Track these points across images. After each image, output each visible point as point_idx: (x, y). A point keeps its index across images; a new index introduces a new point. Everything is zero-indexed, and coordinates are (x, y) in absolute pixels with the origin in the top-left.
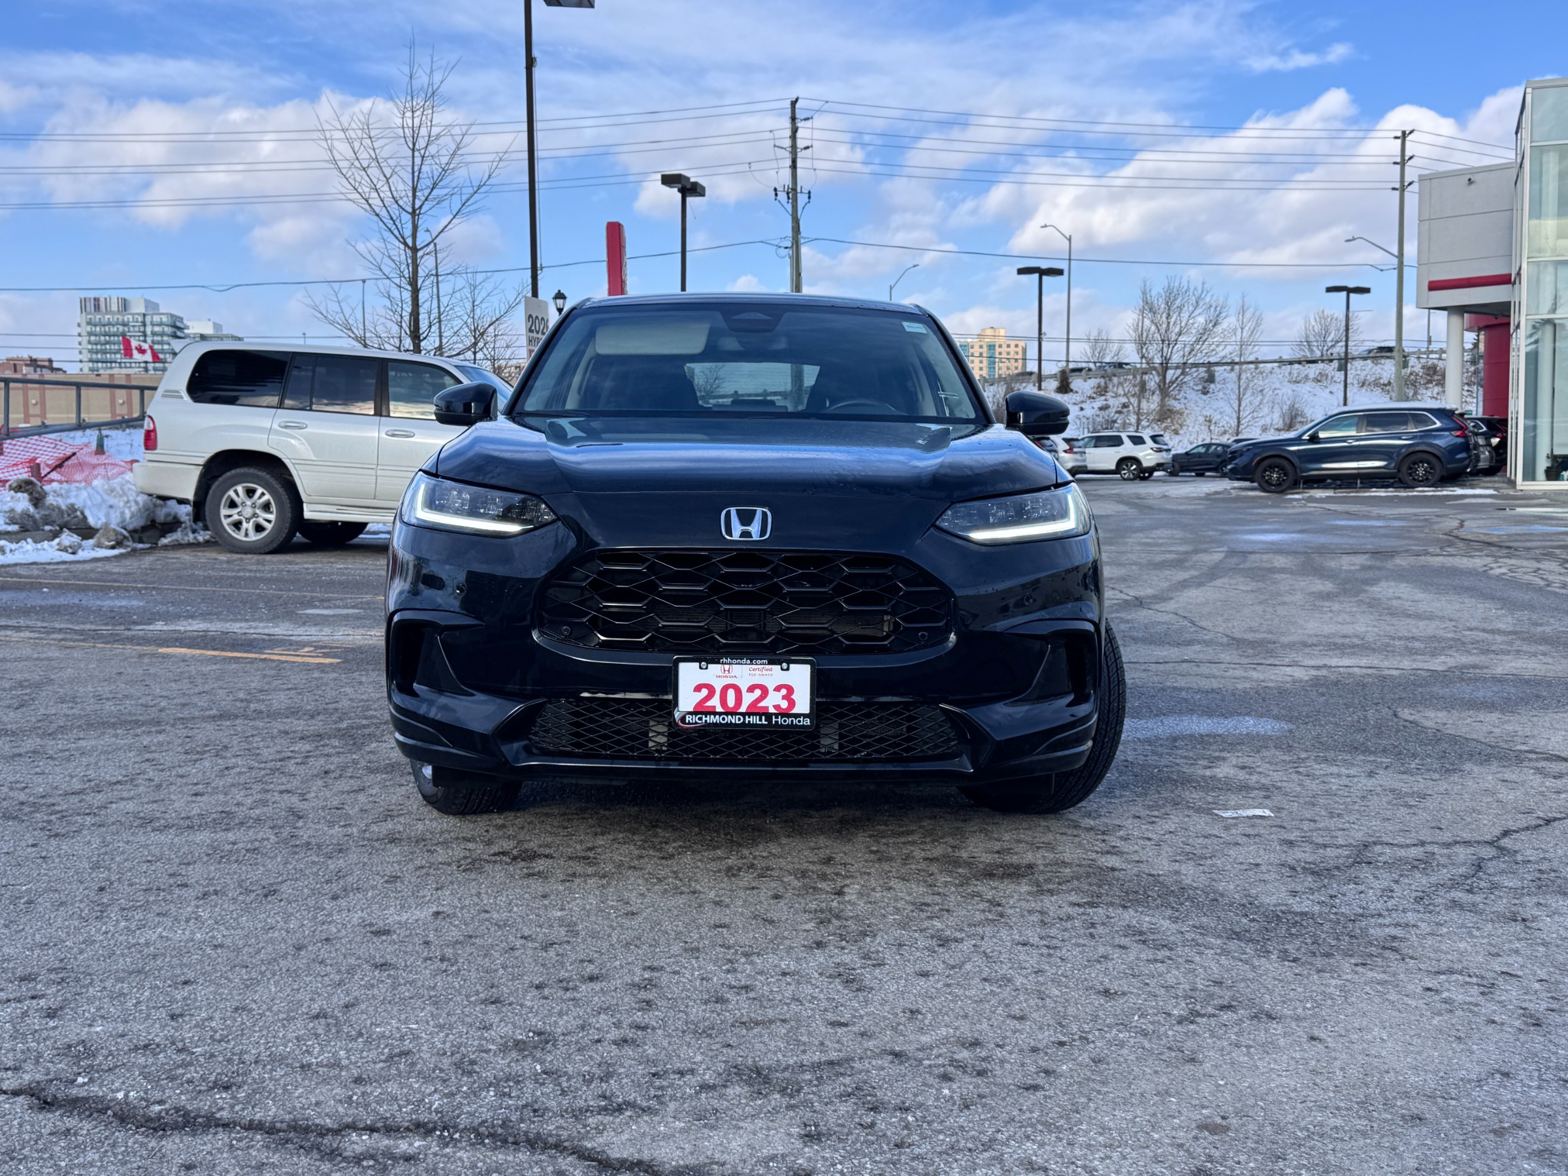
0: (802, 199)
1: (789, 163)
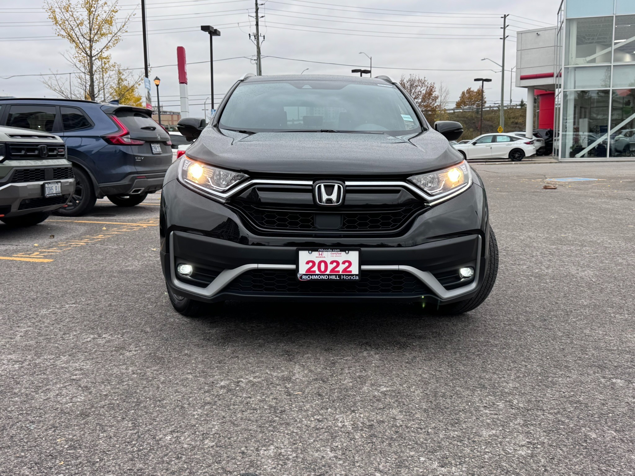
0: (261, 39)
1: (255, 23)
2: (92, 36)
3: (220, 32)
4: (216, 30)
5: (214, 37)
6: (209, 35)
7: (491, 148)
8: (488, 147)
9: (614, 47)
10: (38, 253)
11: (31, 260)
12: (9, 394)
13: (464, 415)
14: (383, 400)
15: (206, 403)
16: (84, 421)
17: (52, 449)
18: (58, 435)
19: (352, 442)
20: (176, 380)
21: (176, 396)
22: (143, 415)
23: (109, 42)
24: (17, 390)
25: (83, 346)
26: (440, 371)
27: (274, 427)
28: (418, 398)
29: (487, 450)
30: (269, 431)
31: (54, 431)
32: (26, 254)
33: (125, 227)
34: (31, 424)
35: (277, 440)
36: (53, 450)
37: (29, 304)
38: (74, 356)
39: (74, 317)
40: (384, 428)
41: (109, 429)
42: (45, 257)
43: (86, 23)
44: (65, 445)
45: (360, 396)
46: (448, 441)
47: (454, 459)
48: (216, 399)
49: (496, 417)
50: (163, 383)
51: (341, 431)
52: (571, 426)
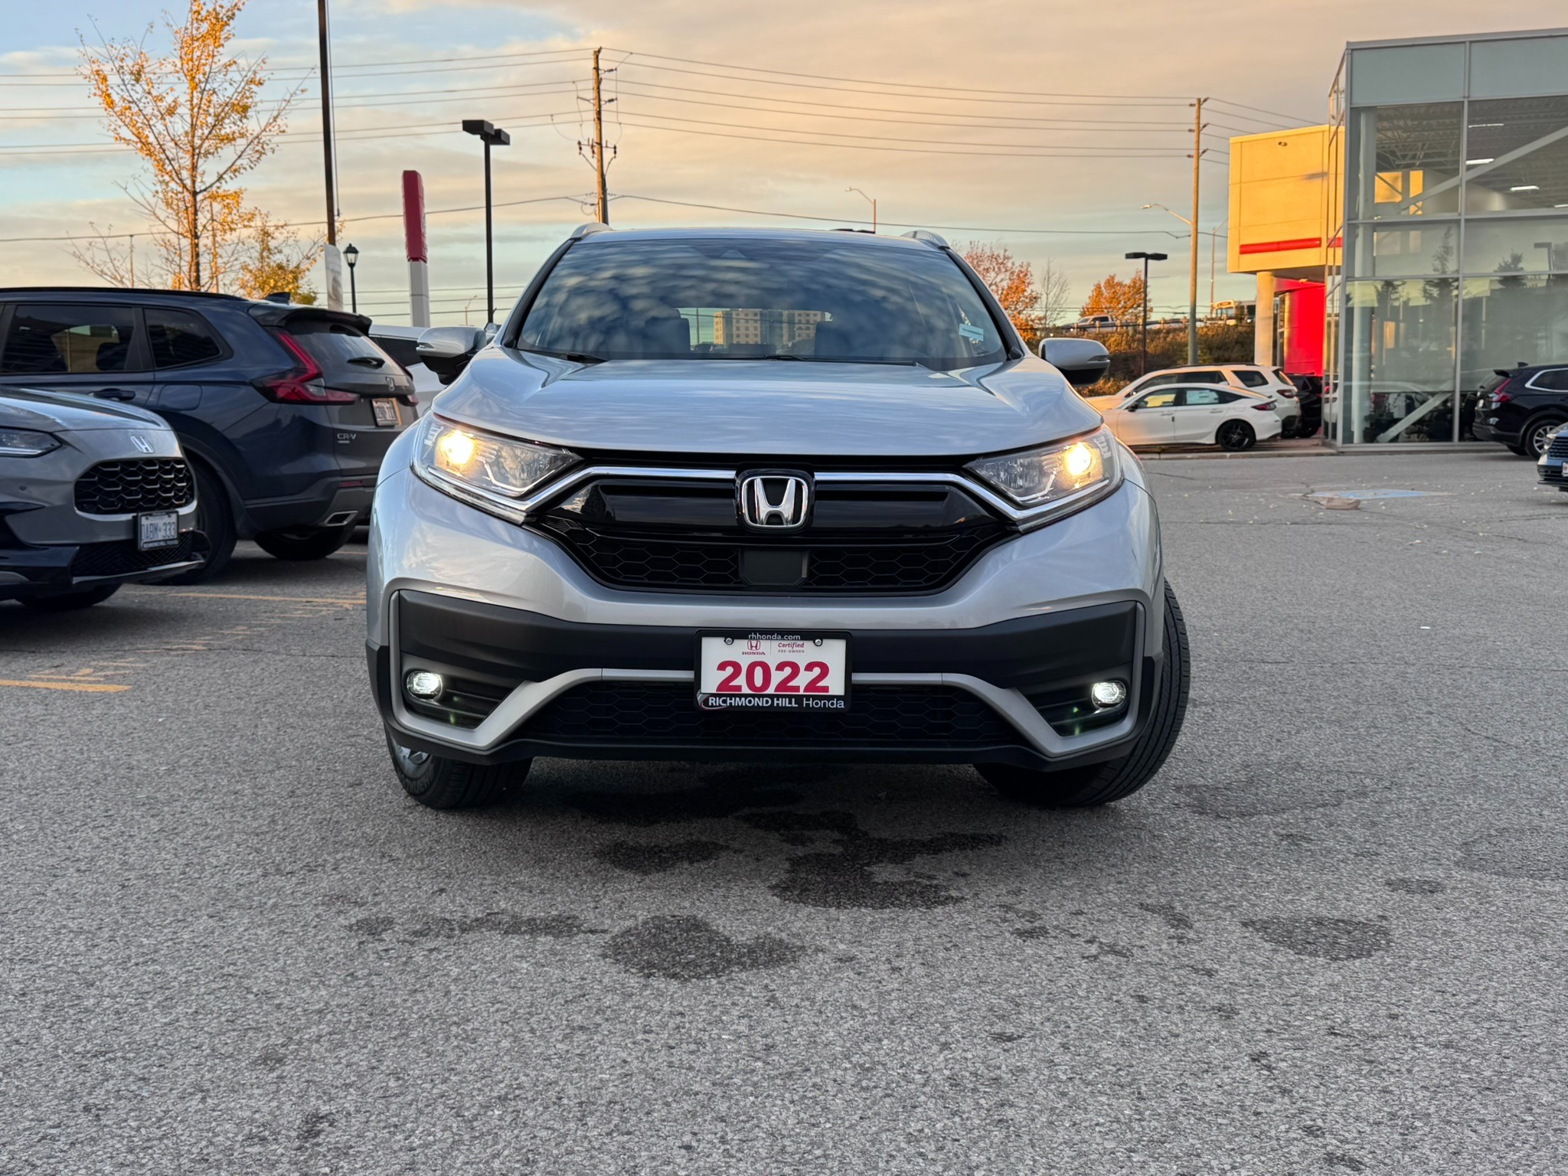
0: (608, 154)
1: (593, 115)
2: (197, 142)
3: (508, 136)
4: (499, 132)
5: (493, 148)
6: (483, 143)
7: (1173, 419)
8: (1166, 417)
9: (1464, 176)
10: (92, 670)
11: (77, 688)
12: (71, 1012)
13: (1221, 1052)
14: (1014, 1017)
15: (573, 1029)
16: (275, 1074)
17: (204, 1143)
18: (214, 1110)
19: (957, 1119)
20: (488, 974)
21: (497, 1011)
22: (421, 1058)
23: (240, 157)
24: (92, 1001)
25: (240, 894)
26: (1142, 947)
27: (755, 1085)
28: (1101, 1013)
29: (1292, 1135)
30: (746, 1096)
31: (203, 1100)
32: (59, 673)
33: (299, 606)
34: (141, 1083)
35: (769, 1117)
36: (207, 1147)
37: (87, 793)
38: (221, 919)
39: (206, 824)
40: (1030, 1086)
41: (342, 1094)
42: (109, 679)
43: (184, 110)
44: (236, 1135)
45: (955, 1009)
46: (1194, 1115)
47: (1217, 1158)
48: (598, 1019)
49: (1297, 1054)
50: (456, 980)
51: (924, 1093)
52: (1488, 1073)
